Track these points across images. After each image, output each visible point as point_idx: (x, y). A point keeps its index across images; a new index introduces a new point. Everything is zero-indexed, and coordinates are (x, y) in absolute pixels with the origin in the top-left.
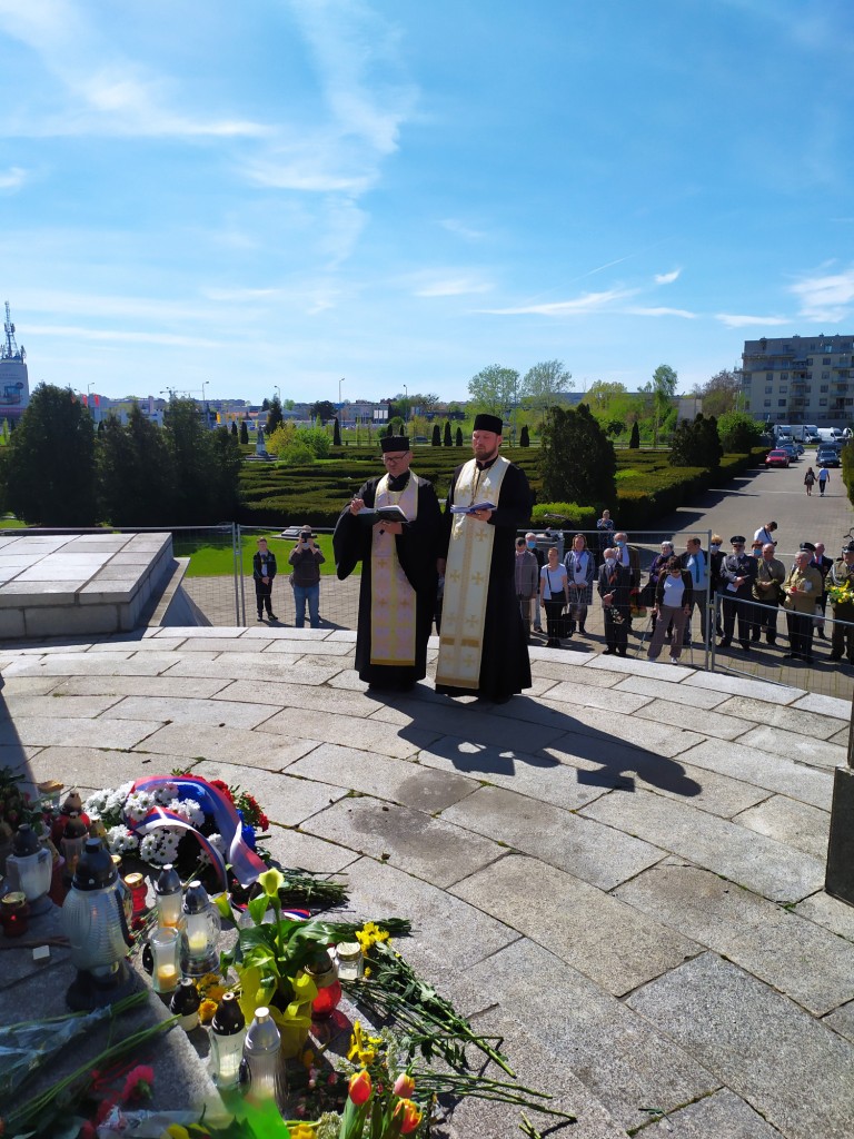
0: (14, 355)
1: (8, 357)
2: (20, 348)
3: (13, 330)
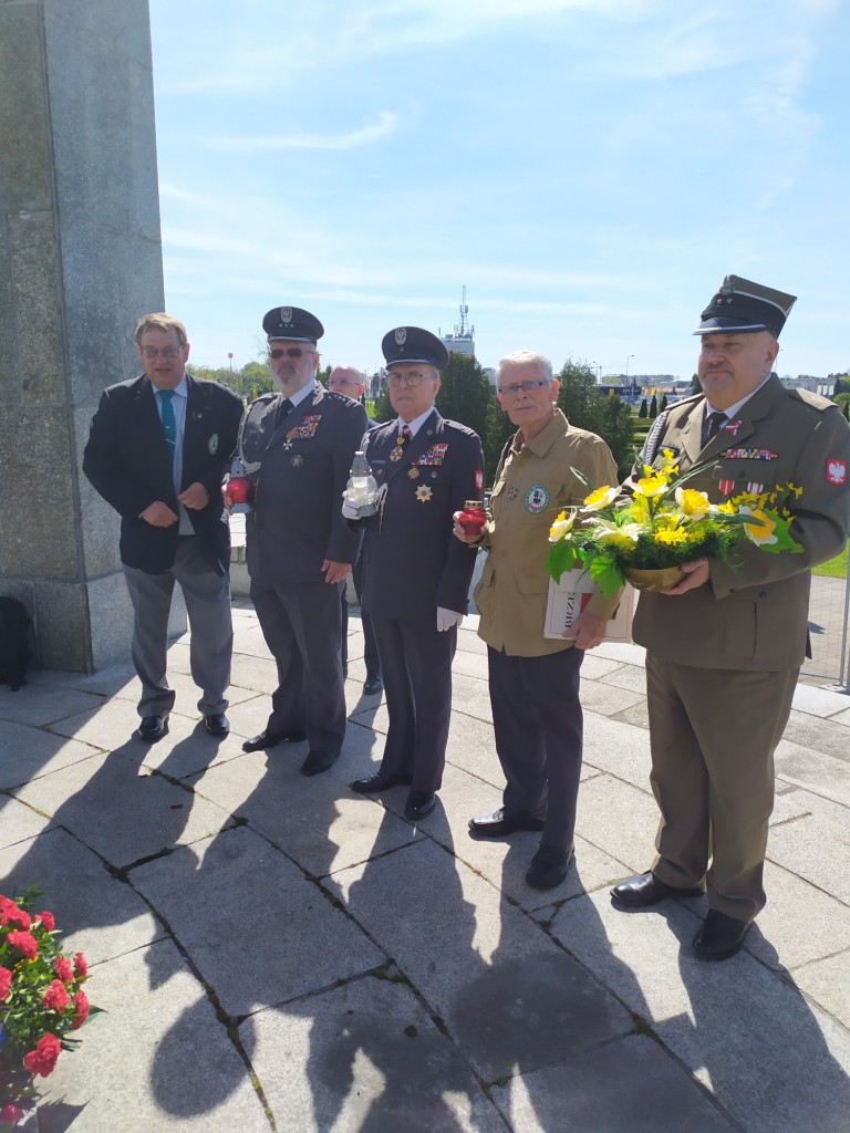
0: (465, 333)
1: (460, 336)
2: (470, 328)
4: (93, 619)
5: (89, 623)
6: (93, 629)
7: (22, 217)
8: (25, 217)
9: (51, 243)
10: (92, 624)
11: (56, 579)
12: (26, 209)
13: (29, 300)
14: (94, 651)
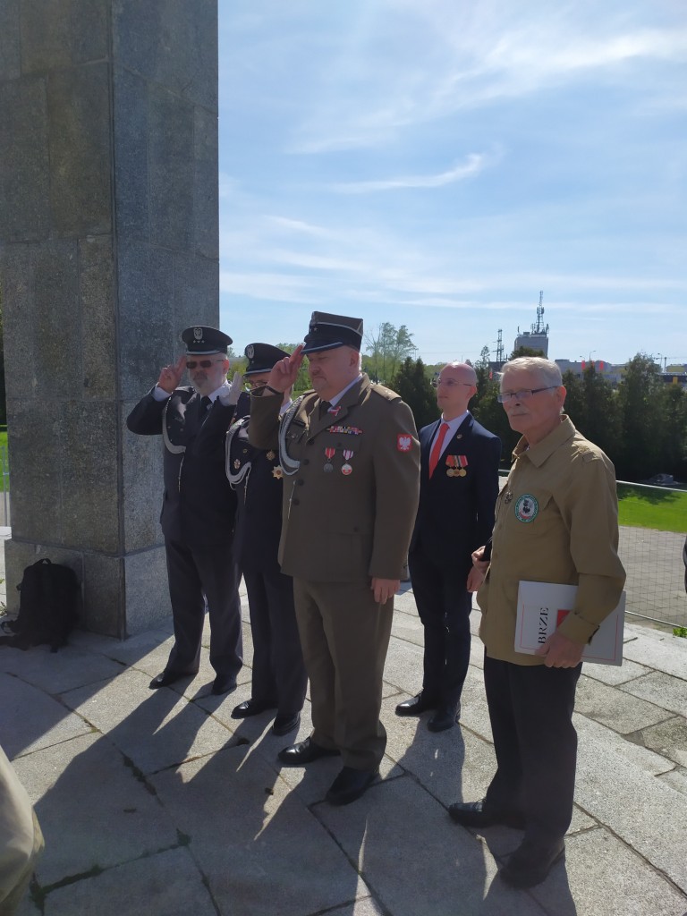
0: (540, 331)
1: (536, 333)
2: (545, 326)
3: (543, 313)
4: (128, 590)
5: (125, 593)
6: (128, 599)
7: (89, 240)
8: (91, 240)
9: (109, 261)
10: (127, 594)
11: (101, 551)
12: (92, 234)
13: (91, 311)
14: (128, 618)
